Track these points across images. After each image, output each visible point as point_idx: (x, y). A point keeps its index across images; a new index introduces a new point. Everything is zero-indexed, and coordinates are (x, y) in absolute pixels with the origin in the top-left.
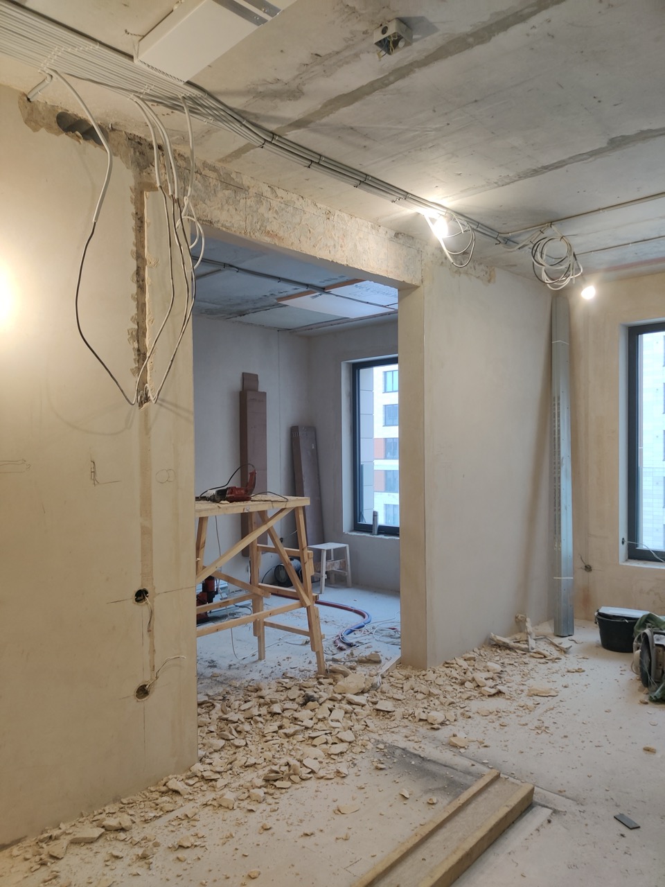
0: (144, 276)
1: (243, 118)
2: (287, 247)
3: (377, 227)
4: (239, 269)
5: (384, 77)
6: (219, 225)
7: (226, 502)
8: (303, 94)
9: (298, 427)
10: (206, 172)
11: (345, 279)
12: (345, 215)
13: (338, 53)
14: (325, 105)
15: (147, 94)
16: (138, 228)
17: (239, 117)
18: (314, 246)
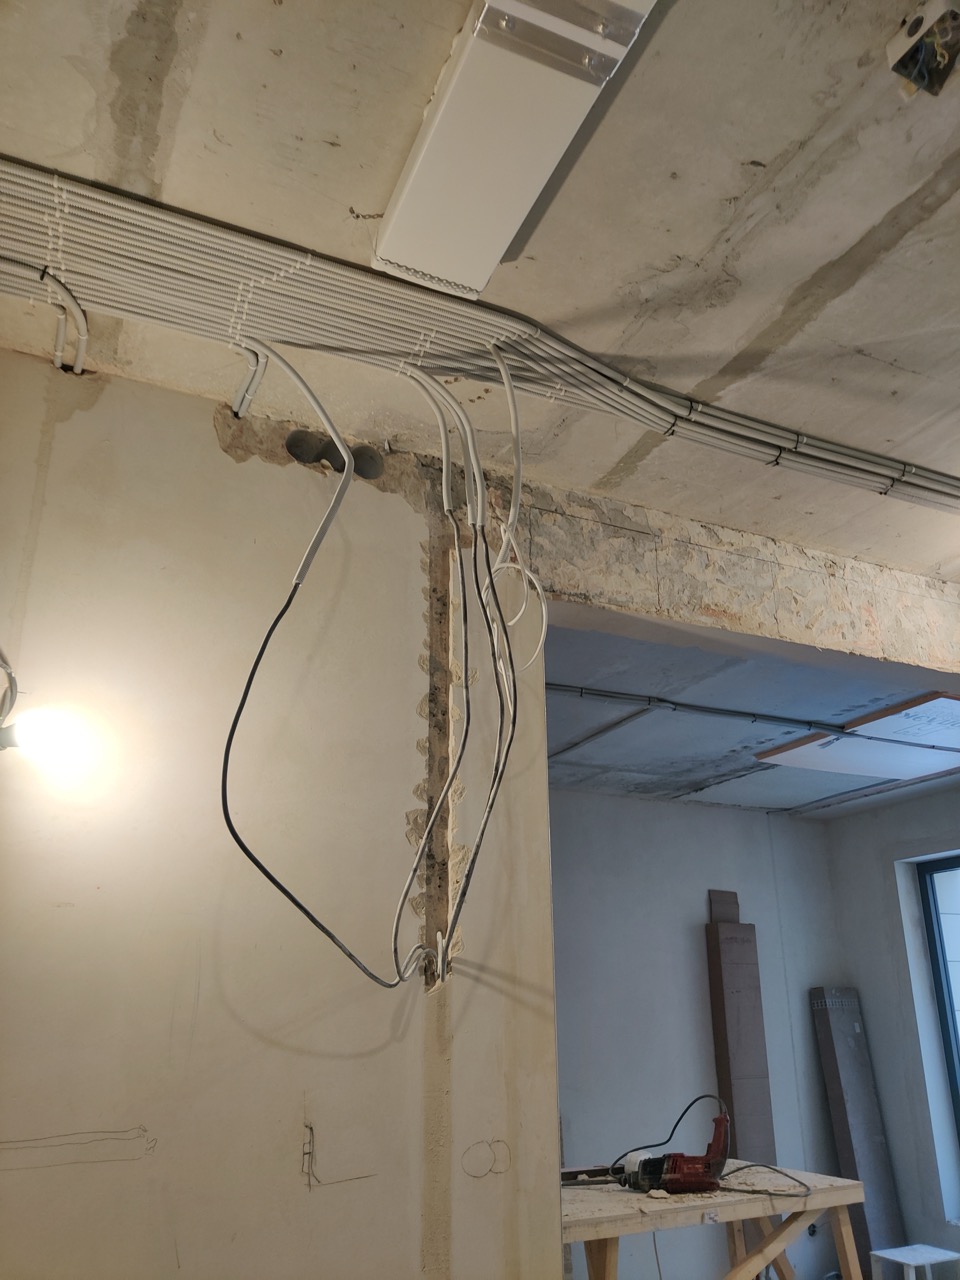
0: (447, 704)
1: (625, 375)
2: (749, 632)
3: (939, 584)
4: (677, 705)
5: (923, 188)
6: (603, 602)
7: (662, 1193)
8: (739, 282)
9: (822, 988)
10: (575, 510)
11: (882, 704)
12: (867, 566)
13: (802, 145)
14: (792, 304)
15: (427, 355)
16: (437, 616)
17: (614, 371)
18: (807, 627)
